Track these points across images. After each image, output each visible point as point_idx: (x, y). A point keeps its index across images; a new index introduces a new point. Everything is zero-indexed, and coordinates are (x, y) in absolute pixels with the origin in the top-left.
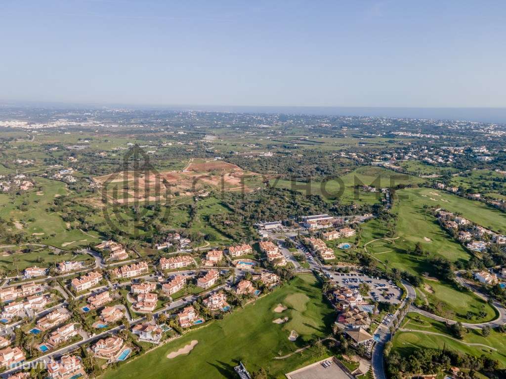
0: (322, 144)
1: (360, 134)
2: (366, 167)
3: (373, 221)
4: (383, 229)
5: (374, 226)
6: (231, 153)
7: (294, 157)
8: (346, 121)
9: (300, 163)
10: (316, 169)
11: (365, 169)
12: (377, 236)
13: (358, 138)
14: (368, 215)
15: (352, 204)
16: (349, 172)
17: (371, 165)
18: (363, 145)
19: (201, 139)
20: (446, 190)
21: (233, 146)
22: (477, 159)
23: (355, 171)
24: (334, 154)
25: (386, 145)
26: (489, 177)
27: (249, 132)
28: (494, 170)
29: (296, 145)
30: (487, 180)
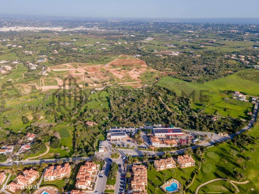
0: (223, 46)
1: (257, 38)
2: (249, 69)
3: (224, 145)
4: (231, 162)
5: (223, 155)
6: (151, 51)
7: (193, 57)
8: (251, 28)
9: (195, 62)
10: (204, 68)
11: (247, 72)
12: (220, 173)
13: (255, 41)
14: (222, 135)
15: (215, 113)
16: (231, 74)
17: (253, 68)
18: (256, 48)
19: (143, 40)
21: (158, 45)
23: (237, 73)
24: (226, 56)
27: (177, 35)
29: (202, 46)
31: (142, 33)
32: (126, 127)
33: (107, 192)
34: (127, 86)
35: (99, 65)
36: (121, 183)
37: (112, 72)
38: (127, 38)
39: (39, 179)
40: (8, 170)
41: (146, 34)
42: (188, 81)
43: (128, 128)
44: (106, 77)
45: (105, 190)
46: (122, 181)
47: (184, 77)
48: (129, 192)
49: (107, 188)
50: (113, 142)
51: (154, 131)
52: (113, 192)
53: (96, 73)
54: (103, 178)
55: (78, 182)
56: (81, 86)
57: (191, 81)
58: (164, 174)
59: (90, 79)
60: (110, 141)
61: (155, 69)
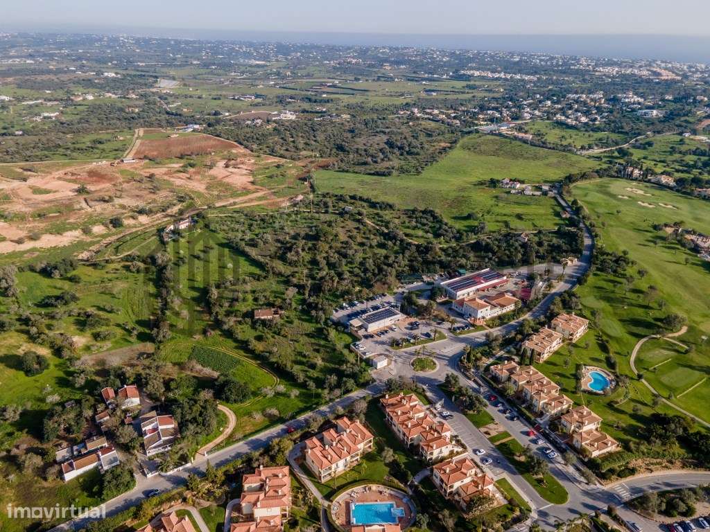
0: (368, 94)
1: (414, 75)
2: (472, 136)
3: (594, 280)
4: (632, 305)
5: (607, 297)
6: (215, 114)
7: (336, 119)
9: (352, 131)
10: (386, 144)
11: (474, 141)
13: (417, 81)
14: (569, 263)
15: (509, 228)
16: (449, 148)
17: (478, 132)
18: (434, 94)
19: (152, 86)
20: (649, 181)
21: (215, 99)
22: (638, 114)
23: (458, 145)
24: (402, 113)
25: (468, 93)
26: (684, 148)
27: (235, 72)
28: (681, 134)
29: (325, 96)
30: (684, 154)
31: (126, 69)
32: (367, 300)
33: (499, 440)
34: (247, 207)
35: (101, 161)
36: (504, 412)
37: (166, 177)
38: (96, 81)
39: (297, 484)
40: (172, 503)
41: (142, 71)
42: (383, 174)
43: (372, 299)
44: (158, 192)
45: (489, 439)
46: (501, 408)
47: (362, 168)
48: (541, 422)
49: (489, 434)
50: (384, 338)
51: (449, 289)
52: (510, 436)
53: (114, 185)
54: (455, 418)
55: (428, 446)
56: (98, 229)
57: (389, 174)
58: (558, 364)
59: (113, 206)
60: (372, 336)
61: (276, 156)
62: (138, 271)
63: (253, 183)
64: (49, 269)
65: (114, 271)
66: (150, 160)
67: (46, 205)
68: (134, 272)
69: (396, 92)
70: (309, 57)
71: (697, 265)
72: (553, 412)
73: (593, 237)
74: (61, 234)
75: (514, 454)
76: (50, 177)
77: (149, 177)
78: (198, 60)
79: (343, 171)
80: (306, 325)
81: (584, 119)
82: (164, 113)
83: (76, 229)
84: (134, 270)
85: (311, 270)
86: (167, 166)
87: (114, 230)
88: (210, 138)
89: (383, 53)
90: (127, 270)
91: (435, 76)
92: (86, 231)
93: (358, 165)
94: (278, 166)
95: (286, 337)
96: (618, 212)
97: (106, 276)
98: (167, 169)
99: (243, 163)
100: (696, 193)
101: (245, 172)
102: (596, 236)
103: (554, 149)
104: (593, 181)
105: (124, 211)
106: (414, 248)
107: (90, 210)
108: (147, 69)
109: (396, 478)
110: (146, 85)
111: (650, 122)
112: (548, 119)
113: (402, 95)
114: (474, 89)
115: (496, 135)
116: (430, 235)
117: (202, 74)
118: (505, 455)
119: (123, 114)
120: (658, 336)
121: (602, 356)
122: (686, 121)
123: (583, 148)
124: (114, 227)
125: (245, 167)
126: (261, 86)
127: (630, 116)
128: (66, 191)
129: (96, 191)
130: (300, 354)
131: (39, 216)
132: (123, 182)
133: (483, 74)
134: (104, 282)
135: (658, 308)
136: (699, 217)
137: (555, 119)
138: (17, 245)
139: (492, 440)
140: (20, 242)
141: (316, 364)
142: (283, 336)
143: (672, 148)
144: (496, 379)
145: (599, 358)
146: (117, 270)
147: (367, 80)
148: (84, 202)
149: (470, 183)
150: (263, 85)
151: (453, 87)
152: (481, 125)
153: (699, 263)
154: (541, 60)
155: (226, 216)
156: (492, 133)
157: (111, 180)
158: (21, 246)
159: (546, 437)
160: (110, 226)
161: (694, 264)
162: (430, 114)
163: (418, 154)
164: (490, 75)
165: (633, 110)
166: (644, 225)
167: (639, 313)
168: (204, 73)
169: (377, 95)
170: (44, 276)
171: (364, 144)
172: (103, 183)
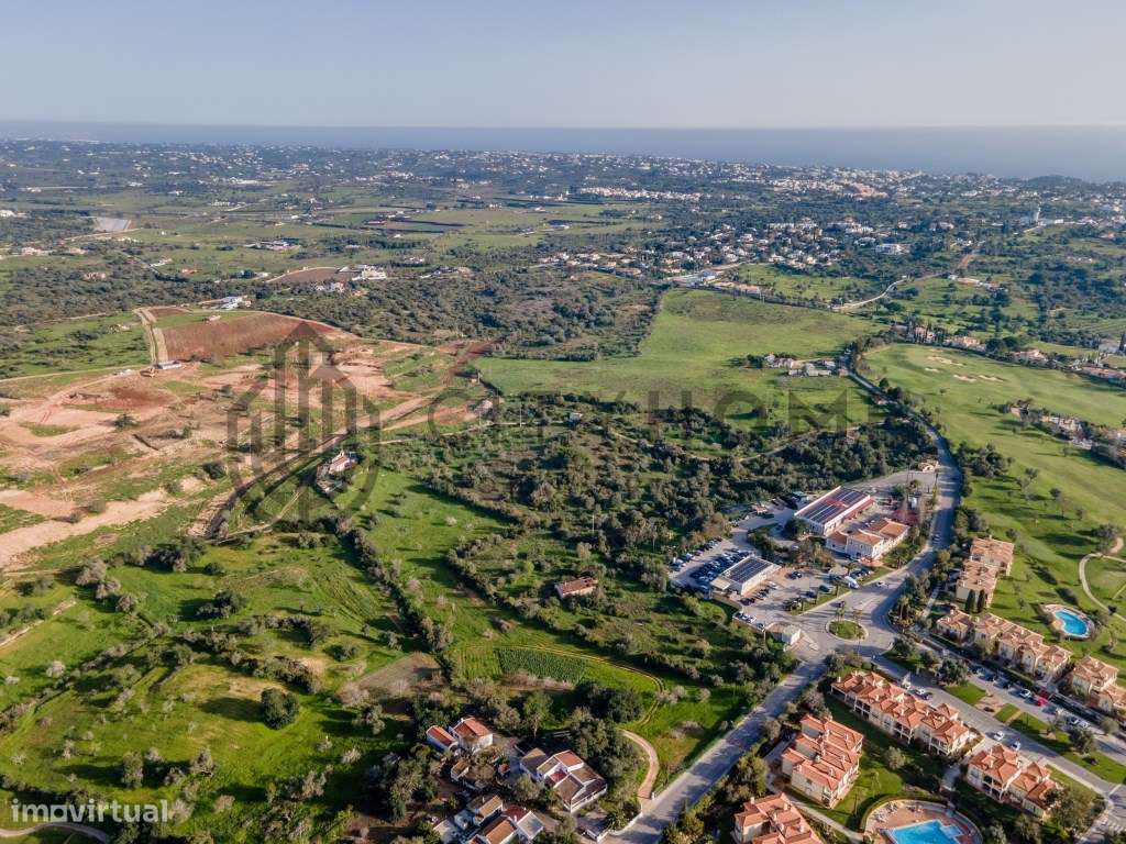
6: (245, 276)
10: (556, 311)
11: (680, 300)
16: (650, 312)
18: (565, 227)
19: (90, 230)
20: (950, 345)
21: (224, 249)
22: (878, 251)
23: (661, 307)
24: (545, 261)
25: (614, 224)
26: (958, 295)
27: (219, 200)
28: (945, 276)
29: (398, 236)
30: (962, 303)
33: (1007, 717)
35: (122, 371)
36: (989, 679)
42: (582, 359)
45: (995, 717)
46: (980, 674)
47: (542, 351)
48: (1044, 685)
49: (992, 711)
50: (766, 601)
51: (810, 520)
52: (1017, 709)
53: (173, 408)
54: (935, 697)
55: (945, 736)
56: (189, 484)
57: (592, 358)
58: (1009, 605)
59: (193, 443)
60: (753, 601)
61: (402, 341)
62: (312, 545)
63: (391, 386)
64: (163, 558)
65: (272, 550)
66: (202, 361)
67: (74, 454)
68: (303, 548)
69: (506, 227)
70: (325, 171)
71: (1076, 455)
72: (1055, 669)
73: (936, 429)
74: (135, 500)
75: (1037, 732)
76: (46, 404)
77: (222, 391)
78: (137, 180)
79: (517, 357)
80: (641, 595)
81: (811, 260)
82: (153, 277)
83: (155, 488)
84: (305, 544)
85: (576, 514)
86: (236, 369)
87: (215, 483)
88: (278, 319)
89: (440, 161)
90: (292, 546)
91: (546, 197)
92: (172, 489)
93: (531, 346)
94: (415, 357)
95: (627, 617)
96: (942, 391)
97: (263, 558)
98: (241, 376)
99: (357, 356)
100: (1017, 359)
101: (368, 370)
102: (939, 427)
103: (799, 305)
104: (879, 349)
105: (214, 451)
106: (706, 467)
107: (156, 454)
108: (55, 199)
109: (922, 787)
110: (77, 228)
111: (898, 261)
112: (762, 260)
113: (519, 231)
114: (619, 216)
115: (705, 288)
116: (717, 446)
117: (161, 206)
118: (1025, 732)
119: (82, 284)
120: (1099, 554)
121: (1052, 589)
122: (942, 258)
123: (835, 302)
124: (212, 478)
125: (364, 362)
126: (281, 224)
127: (867, 253)
128: (93, 427)
129: (146, 422)
130: (666, 638)
131: (77, 472)
132: (186, 402)
133: (615, 193)
134: (264, 568)
135: (1077, 517)
136: (1037, 390)
137: (770, 260)
138: (70, 525)
139: (1000, 718)
140: (72, 520)
141: (701, 650)
142: (620, 616)
143: (945, 296)
144: (950, 636)
145: (1048, 591)
146: (275, 547)
147: (446, 208)
148: (136, 441)
149: (721, 364)
150: (283, 221)
151: (585, 216)
152: (675, 274)
153: (1076, 452)
154: (681, 169)
155: (392, 444)
156: (697, 286)
157: (160, 400)
158: (77, 526)
159: (1061, 703)
160: (206, 476)
161: (1073, 454)
162: (588, 261)
163: (611, 324)
164: (628, 194)
165: (869, 245)
166: (982, 407)
167: (1057, 526)
168: (163, 203)
169: (479, 232)
170: (154, 571)
171: (524, 314)
172: (151, 407)
